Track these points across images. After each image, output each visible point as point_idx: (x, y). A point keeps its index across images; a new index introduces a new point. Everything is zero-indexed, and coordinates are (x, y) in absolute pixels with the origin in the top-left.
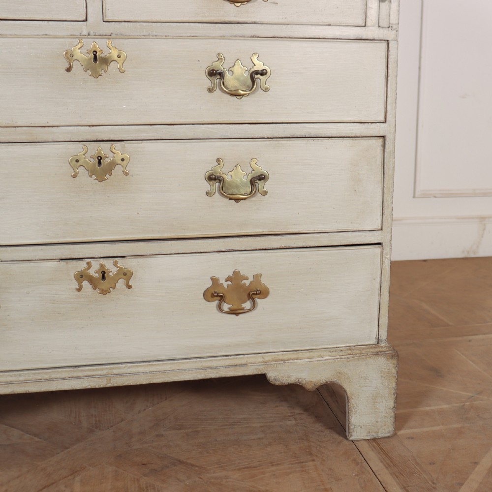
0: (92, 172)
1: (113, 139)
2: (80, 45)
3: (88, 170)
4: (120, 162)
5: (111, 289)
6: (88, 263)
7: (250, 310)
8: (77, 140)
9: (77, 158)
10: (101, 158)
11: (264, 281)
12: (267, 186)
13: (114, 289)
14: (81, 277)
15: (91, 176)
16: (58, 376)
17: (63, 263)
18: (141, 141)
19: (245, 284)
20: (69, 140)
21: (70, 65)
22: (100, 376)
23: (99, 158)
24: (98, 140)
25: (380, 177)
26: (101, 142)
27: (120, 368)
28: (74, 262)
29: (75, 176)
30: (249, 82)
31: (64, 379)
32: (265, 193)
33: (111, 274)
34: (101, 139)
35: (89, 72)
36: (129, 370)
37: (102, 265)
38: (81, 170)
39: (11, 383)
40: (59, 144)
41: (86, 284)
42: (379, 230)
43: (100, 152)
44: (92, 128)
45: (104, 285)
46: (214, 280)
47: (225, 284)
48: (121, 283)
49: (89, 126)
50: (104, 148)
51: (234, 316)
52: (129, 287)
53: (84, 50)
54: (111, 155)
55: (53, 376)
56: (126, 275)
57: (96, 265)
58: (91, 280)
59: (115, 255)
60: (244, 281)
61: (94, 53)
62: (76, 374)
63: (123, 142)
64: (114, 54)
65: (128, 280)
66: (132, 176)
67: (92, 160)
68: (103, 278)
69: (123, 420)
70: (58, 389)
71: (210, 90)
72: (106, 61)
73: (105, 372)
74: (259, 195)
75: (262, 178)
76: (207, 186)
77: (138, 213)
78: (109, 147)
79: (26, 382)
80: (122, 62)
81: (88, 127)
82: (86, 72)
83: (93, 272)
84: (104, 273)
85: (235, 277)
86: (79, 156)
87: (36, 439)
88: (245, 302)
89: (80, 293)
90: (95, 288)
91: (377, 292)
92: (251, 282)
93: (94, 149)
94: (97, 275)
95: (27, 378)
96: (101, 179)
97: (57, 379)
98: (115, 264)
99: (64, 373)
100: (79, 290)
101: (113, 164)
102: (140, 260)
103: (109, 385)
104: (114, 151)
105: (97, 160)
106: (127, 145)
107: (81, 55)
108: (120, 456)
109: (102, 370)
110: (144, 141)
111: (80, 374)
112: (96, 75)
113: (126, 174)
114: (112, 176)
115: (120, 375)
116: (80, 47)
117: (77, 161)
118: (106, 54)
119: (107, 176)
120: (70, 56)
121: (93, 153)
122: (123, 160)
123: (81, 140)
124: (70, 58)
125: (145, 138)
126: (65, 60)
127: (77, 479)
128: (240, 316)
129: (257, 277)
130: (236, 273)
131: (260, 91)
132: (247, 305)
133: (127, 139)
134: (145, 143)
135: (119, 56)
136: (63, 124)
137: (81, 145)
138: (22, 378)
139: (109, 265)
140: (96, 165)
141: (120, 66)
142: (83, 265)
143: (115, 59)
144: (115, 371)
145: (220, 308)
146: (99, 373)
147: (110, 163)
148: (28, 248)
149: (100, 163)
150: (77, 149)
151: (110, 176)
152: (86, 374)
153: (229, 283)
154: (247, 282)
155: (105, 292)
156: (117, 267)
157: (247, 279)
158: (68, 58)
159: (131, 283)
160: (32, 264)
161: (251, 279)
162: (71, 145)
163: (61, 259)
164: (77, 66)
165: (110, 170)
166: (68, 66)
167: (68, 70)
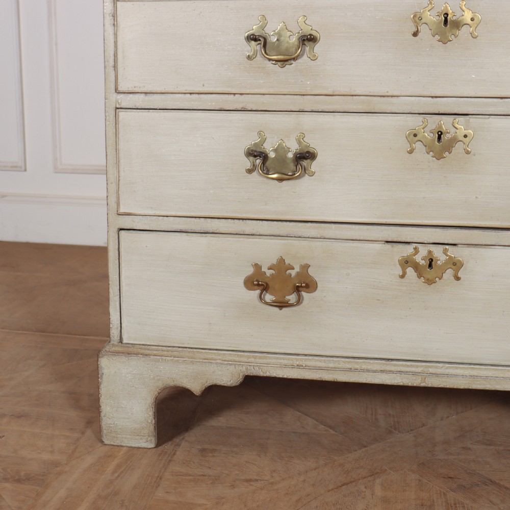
0: (429, 148)
1: (457, 113)
2: (430, 7)
3: (426, 146)
4: (462, 138)
5: (437, 279)
6: (415, 249)
8: (417, 112)
9: (415, 132)
10: (442, 133)
13: (440, 279)
14: (406, 262)
15: (428, 153)
16: (369, 367)
17: (389, 246)
18: (488, 116)
20: (408, 112)
21: (418, 29)
22: (414, 374)
23: (439, 133)
24: (440, 113)
26: (443, 116)
27: (436, 367)
28: (401, 246)
29: (411, 152)
31: (375, 371)
33: (439, 262)
34: (443, 112)
35: (437, 37)
36: (447, 371)
37: (430, 252)
38: (418, 145)
39: (320, 369)
40: (397, 116)
41: (410, 271)
43: (441, 127)
44: (435, 99)
45: (430, 274)
48: (449, 274)
49: (432, 97)
50: (446, 123)
52: (458, 279)
53: (435, 12)
54: (453, 130)
55: (364, 367)
56: (456, 265)
57: (423, 251)
58: (416, 267)
59: (446, 242)
61: (445, 16)
62: (388, 368)
63: (467, 116)
64: (468, 16)
65: (457, 271)
66: (475, 155)
67: (432, 135)
68: (430, 266)
69: (423, 425)
70: (367, 382)
72: (457, 25)
73: (420, 370)
77: (477, 198)
78: (452, 121)
79: (335, 369)
80: (476, 26)
81: (430, 98)
82: (434, 36)
83: (420, 258)
84: (431, 261)
86: (418, 129)
87: (332, 432)
89: (403, 280)
90: (420, 276)
93: (433, 122)
94: (423, 262)
95: (336, 365)
96: (439, 157)
97: (368, 371)
98: (445, 252)
99: (376, 365)
100: (402, 276)
101: (454, 141)
102: (474, 250)
103: (423, 385)
104: (457, 125)
105: (437, 135)
106: (472, 120)
107: (432, 17)
108: (423, 464)
109: (417, 367)
110: (492, 116)
111: (393, 369)
112: (444, 41)
113: (468, 153)
114: (451, 154)
115: (437, 375)
116: (430, 9)
117: (415, 135)
118: (458, 17)
119: (447, 153)
120: (418, 19)
121: (434, 127)
122: (465, 136)
123: (422, 112)
124: (418, 21)
125: (493, 113)
126: (412, 24)
127: (378, 481)
133: (472, 113)
134: (492, 119)
135: (472, 19)
136: (405, 94)
137: (421, 118)
138: (331, 365)
139: (438, 252)
140: (435, 141)
141: (473, 31)
142: (409, 249)
143: (467, 23)
144: (431, 370)
146: (413, 369)
147: (451, 139)
148: (354, 226)
149: (439, 138)
150: (416, 123)
151: (450, 153)
152: (399, 369)
155: (430, 282)
156: (447, 255)
158: (415, 22)
159: (459, 275)
160: (356, 244)
162: (410, 118)
163: (387, 242)
164: (424, 30)
165: (449, 147)
166: (415, 29)
167: (415, 34)
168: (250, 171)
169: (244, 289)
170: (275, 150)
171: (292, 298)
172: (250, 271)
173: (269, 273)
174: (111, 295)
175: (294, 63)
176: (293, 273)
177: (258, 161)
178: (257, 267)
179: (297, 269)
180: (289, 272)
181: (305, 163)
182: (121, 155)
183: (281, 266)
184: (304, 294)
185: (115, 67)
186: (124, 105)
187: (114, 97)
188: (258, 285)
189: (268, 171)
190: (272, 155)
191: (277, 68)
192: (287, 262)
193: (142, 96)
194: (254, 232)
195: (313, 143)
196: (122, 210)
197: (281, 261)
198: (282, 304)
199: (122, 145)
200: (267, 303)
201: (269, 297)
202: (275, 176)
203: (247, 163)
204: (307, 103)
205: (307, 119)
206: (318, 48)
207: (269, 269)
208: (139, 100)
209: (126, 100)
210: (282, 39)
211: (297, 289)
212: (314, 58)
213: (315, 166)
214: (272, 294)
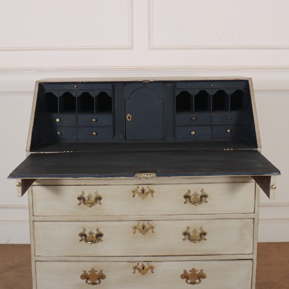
0: (141, 231)
1: (149, 220)
3: (139, 231)
5: (146, 273)
6: (138, 263)
7: (198, 283)
9: (135, 226)
11: (204, 272)
12: (206, 237)
13: (147, 273)
14: (135, 268)
15: (140, 233)
17: (129, 263)
19: (197, 273)
20: (133, 220)
24: (143, 220)
25: (252, 233)
28: (133, 263)
29: (134, 233)
30: (200, 200)
32: (206, 239)
33: (146, 267)
37: (143, 264)
38: (137, 231)
40: (129, 222)
41: (137, 271)
42: (251, 254)
43: (144, 225)
44: (141, 216)
45: (143, 271)
46: (185, 271)
47: (189, 273)
48: (150, 271)
50: (145, 223)
51: (192, 285)
52: (153, 272)
53: (139, 189)
56: (152, 268)
57: (141, 264)
58: (139, 270)
59: (148, 261)
60: (196, 272)
61: (143, 190)
63: (152, 221)
65: (152, 270)
66: (155, 233)
67: (141, 227)
68: (143, 268)
71: (185, 203)
72: (147, 193)
74: (203, 240)
75: (204, 234)
76: (183, 237)
77: (157, 246)
78: (147, 223)
82: (140, 197)
83: (140, 266)
85: (193, 270)
88: (197, 280)
89: (135, 274)
90: (140, 272)
91: (251, 279)
92: (199, 272)
93: (141, 223)
94: (141, 268)
96: (144, 234)
98: (148, 264)
100: (134, 273)
102: (157, 263)
104: (149, 224)
106: (154, 222)
107: (139, 191)
112: (143, 198)
113: (153, 232)
118: (147, 191)
120: (134, 191)
121: (141, 225)
122: (152, 227)
123: (137, 220)
126: (132, 193)
128: (194, 285)
129: (202, 271)
130: (193, 269)
131: (204, 203)
132: (197, 281)
133: (154, 220)
134: (160, 222)
135: (152, 192)
136: (131, 215)
139: (145, 264)
140: (142, 229)
141: (152, 195)
142: (136, 264)
143: (150, 192)
145: (187, 282)
147: (147, 228)
148: (117, 257)
149: (144, 228)
150: (136, 223)
151: (147, 233)
153: (191, 272)
154: (198, 273)
155: (143, 274)
156: (148, 265)
157: (197, 271)
159: (153, 271)
161: (199, 271)
162: (134, 222)
163: (128, 262)
164: (136, 195)
165: (147, 231)
166: (133, 195)
167: (133, 197)
168: (81, 241)
169: (80, 280)
170: (89, 234)
171: (97, 281)
172: (82, 273)
173: (89, 273)
174: (33, 283)
175: (94, 206)
176: (97, 273)
177: (84, 238)
178: (85, 272)
179: (98, 272)
180: (95, 273)
181: (99, 238)
182: (36, 236)
183: (93, 271)
184: (101, 280)
185: (33, 208)
186: (36, 220)
187: (32, 217)
188: (85, 278)
189: (87, 241)
190: (88, 235)
191: (88, 207)
192: (95, 270)
193: (42, 217)
194: (83, 260)
195: (102, 231)
196: (36, 255)
197: (93, 269)
198: (94, 284)
199: (35, 233)
200: (88, 284)
201: (89, 282)
202: (90, 242)
203: (80, 238)
204: (99, 218)
205: (99, 223)
206: (102, 201)
207: (89, 272)
208: (41, 218)
209: (36, 219)
210: (90, 199)
211: (99, 279)
212: (101, 204)
213: (103, 238)
214: (90, 280)
